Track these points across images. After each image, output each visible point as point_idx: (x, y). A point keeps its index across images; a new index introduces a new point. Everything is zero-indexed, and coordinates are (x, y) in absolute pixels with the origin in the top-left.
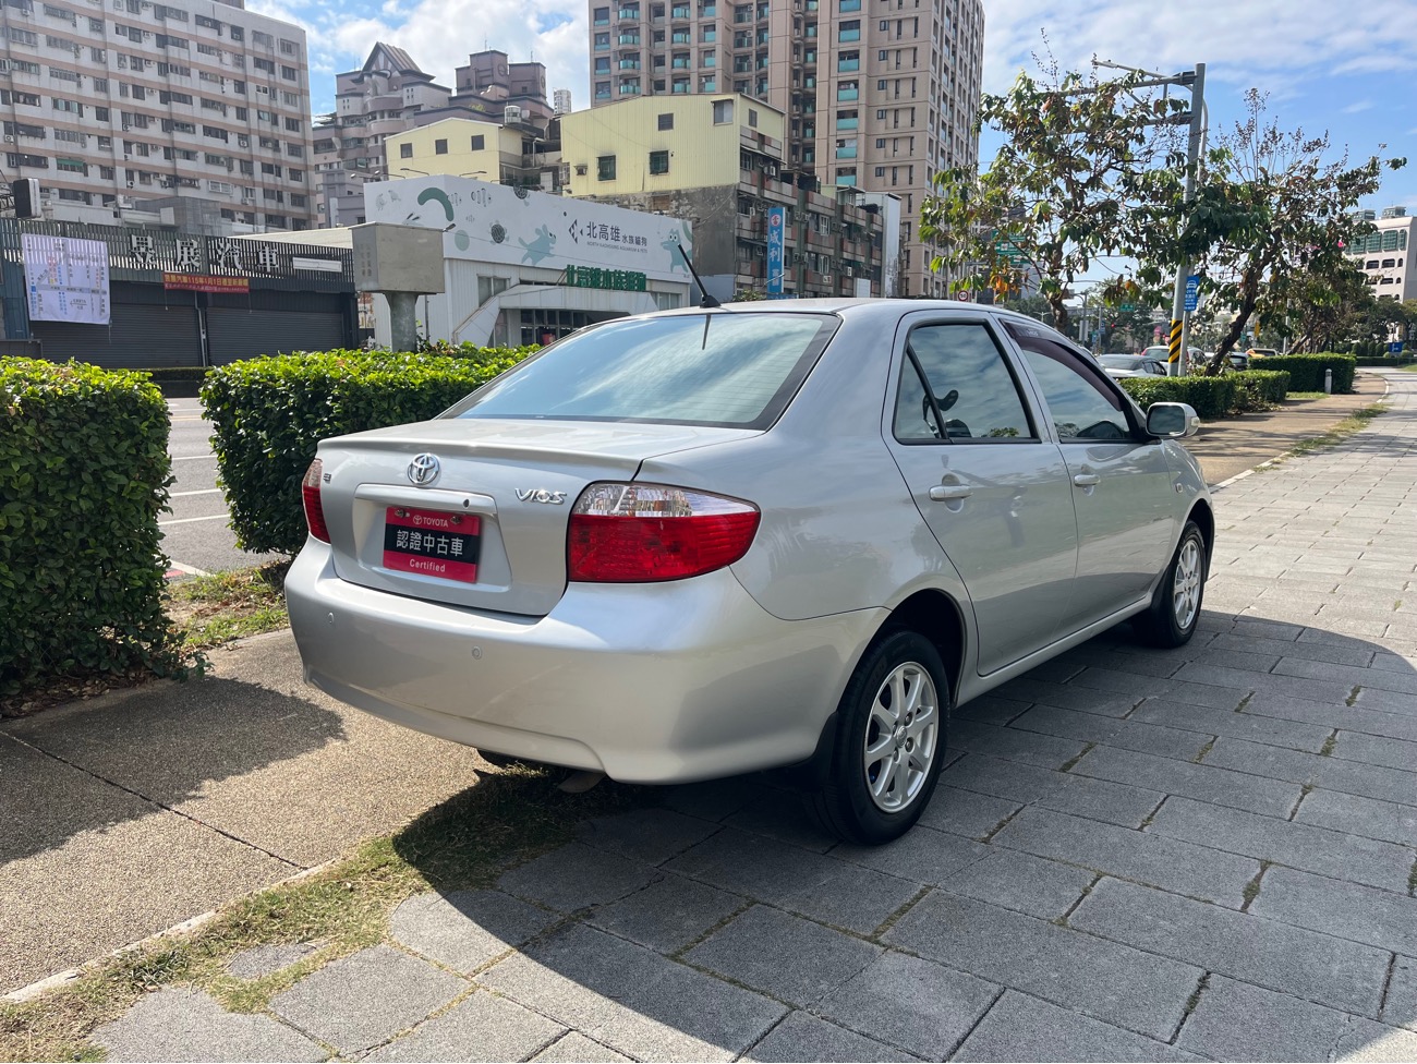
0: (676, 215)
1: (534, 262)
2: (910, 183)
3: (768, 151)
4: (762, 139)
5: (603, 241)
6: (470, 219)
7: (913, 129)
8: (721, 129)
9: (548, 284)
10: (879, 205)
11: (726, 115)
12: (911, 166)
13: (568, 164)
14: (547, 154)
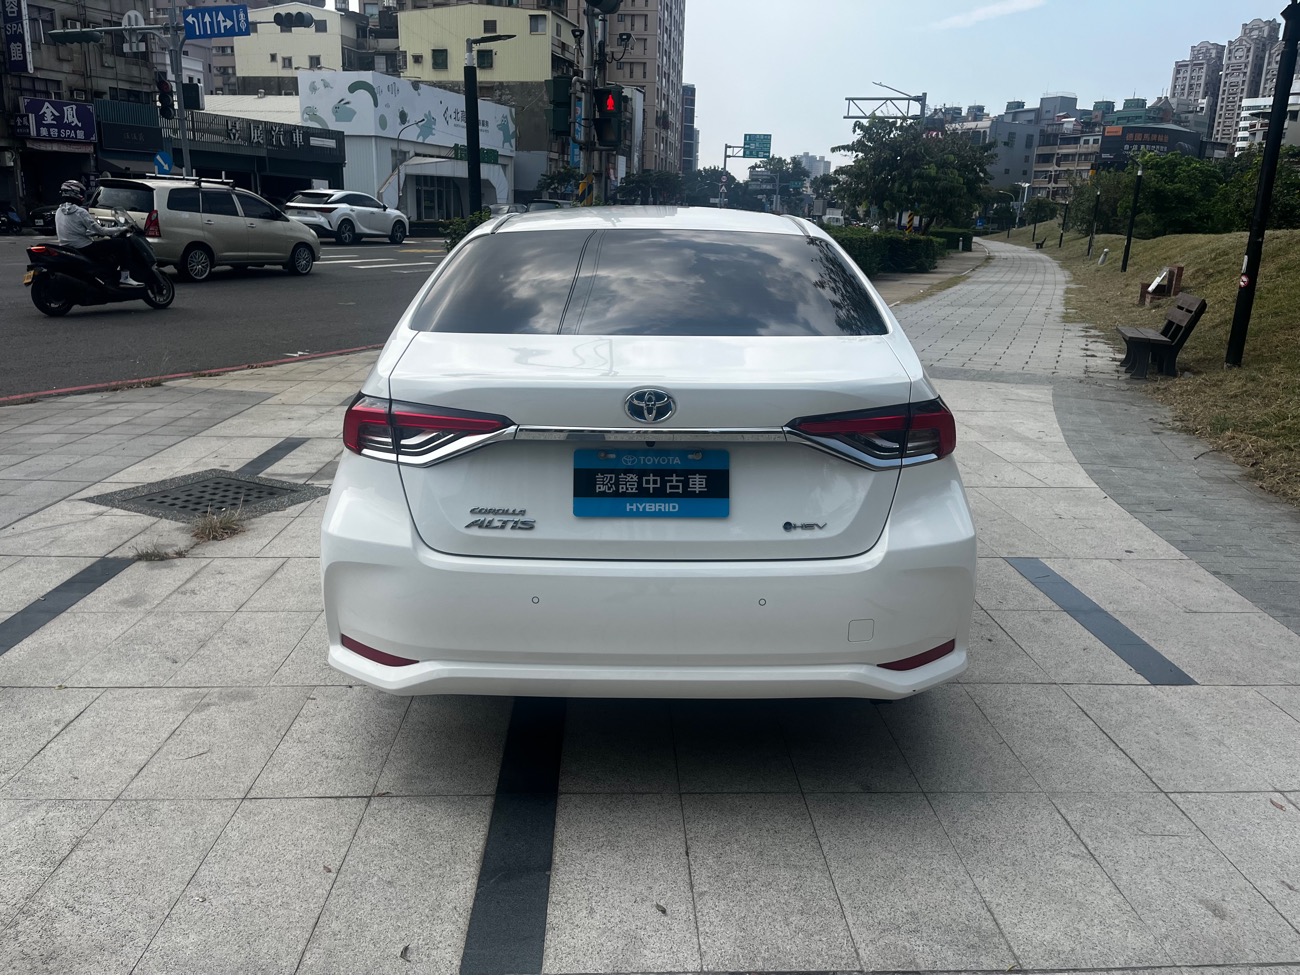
0: (499, 102)
1: (424, 139)
2: (644, 77)
3: (568, 56)
4: (564, 46)
5: (463, 123)
6: (387, 106)
7: (646, 33)
8: (536, 38)
9: (438, 157)
10: (629, 96)
11: (540, 27)
12: (645, 64)
13: (405, 52)
14: (380, 40)
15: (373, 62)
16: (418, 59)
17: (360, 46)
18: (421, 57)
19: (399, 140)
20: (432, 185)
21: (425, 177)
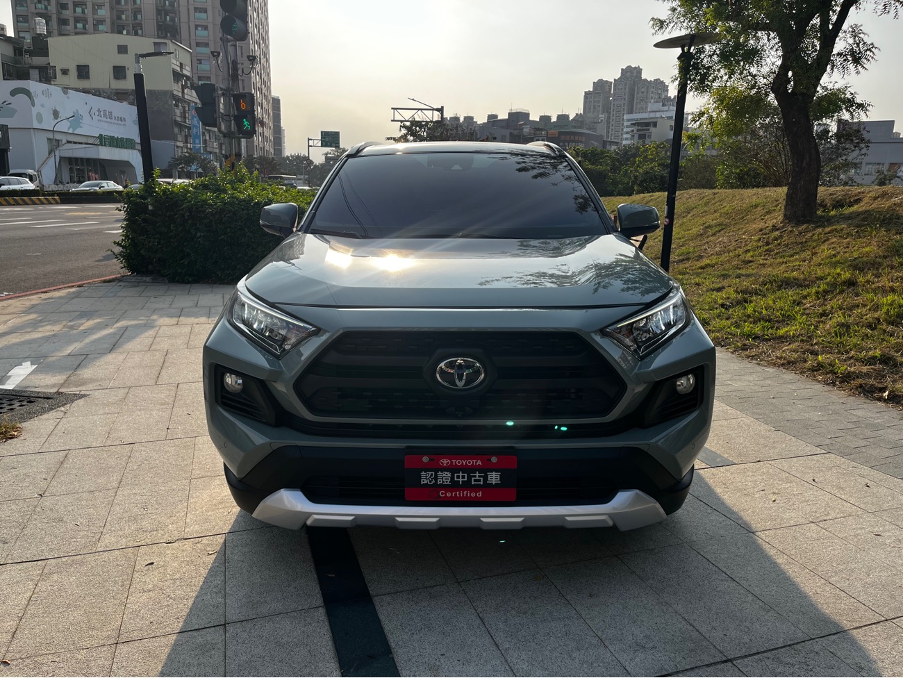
1: (73, 131)
3: (184, 72)
4: (182, 66)
5: (105, 119)
6: (42, 106)
9: (86, 144)
13: (55, 67)
14: (33, 58)
15: (28, 74)
16: (65, 72)
17: (16, 62)
18: (68, 70)
19: (53, 131)
20: (82, 165)
21: (76, 159)
